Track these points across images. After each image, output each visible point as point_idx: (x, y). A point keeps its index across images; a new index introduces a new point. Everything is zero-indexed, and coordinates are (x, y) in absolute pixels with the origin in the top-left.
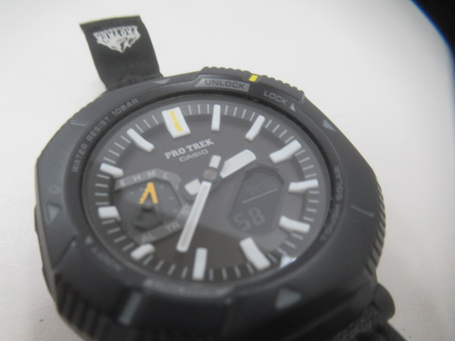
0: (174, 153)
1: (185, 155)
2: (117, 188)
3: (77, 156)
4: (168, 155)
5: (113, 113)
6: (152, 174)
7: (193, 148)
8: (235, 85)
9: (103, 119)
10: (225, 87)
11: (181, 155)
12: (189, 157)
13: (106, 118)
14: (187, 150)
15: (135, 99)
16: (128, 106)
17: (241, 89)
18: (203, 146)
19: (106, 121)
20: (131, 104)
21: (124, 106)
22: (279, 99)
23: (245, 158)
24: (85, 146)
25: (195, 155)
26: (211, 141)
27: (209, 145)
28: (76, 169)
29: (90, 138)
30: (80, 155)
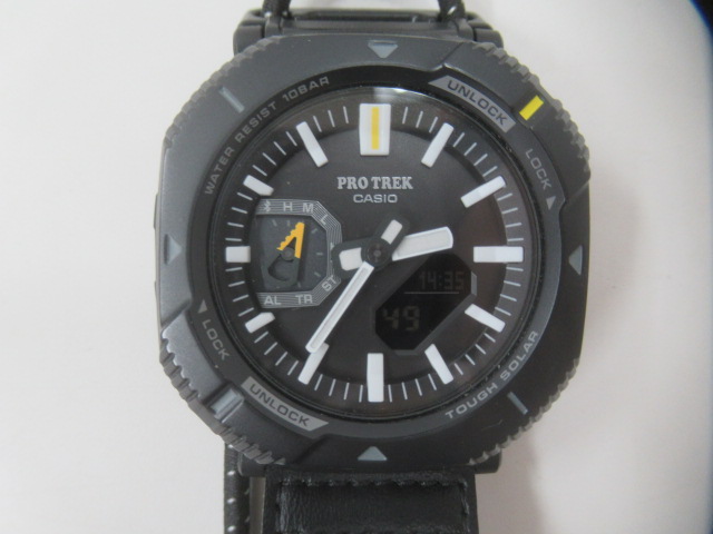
0: (351, 183)
1: (364, 192)
2: (260, 212)
3: (217, 168)
4: (341, 181)
5: (285, 96)
6: (308, 207)
7: (380, 184)
8: (493, 111)
9: (265, 105)
10: (475, 105)
11: (359, 191)
12: (368, 199)
13: (272, 105)
14: (371, 184)
15: (326, 78)
16: (311, 87)
17: (497, 122)
18: (395, 187)
19: (270, 109)
20: (316, 85)
21: (304, 86)
22: (541, 174)
23: (438, 240)
24: (229, 151)
25: (378, 199)
26: (411, 182)
27: (404, 188)
28: (210, 189)
29: (239, 138)
30: (221, 166)
